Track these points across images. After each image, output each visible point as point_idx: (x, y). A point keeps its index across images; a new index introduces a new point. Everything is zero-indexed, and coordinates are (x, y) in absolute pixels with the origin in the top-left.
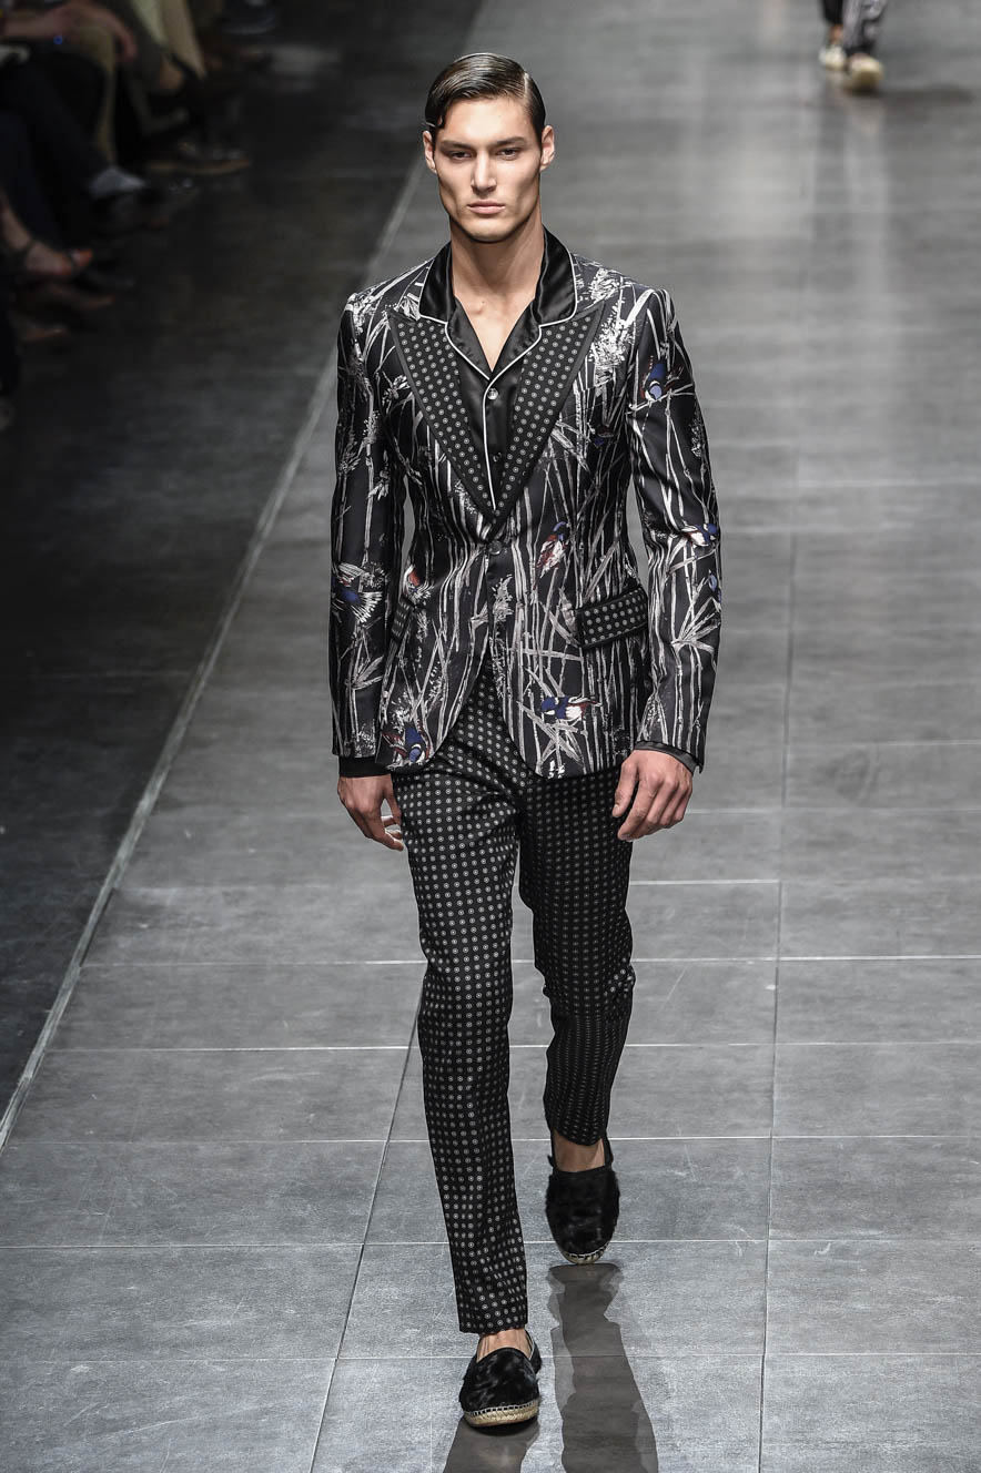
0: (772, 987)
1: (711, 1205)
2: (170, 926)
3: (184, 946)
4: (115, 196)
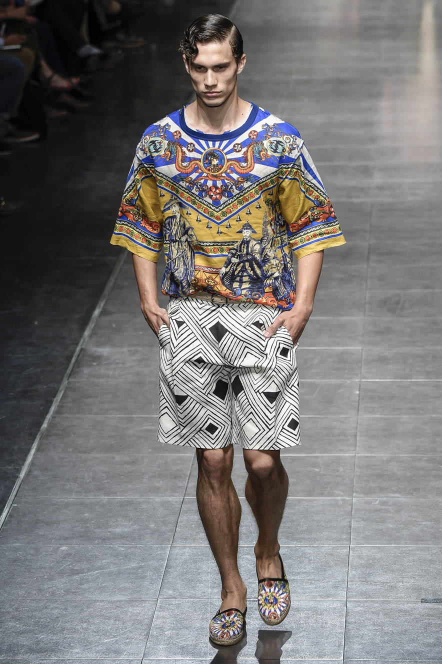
0: (357, 392)
1: (329, 483)
2: (106, 364)
3: (111, 372)
4: (89, 56)
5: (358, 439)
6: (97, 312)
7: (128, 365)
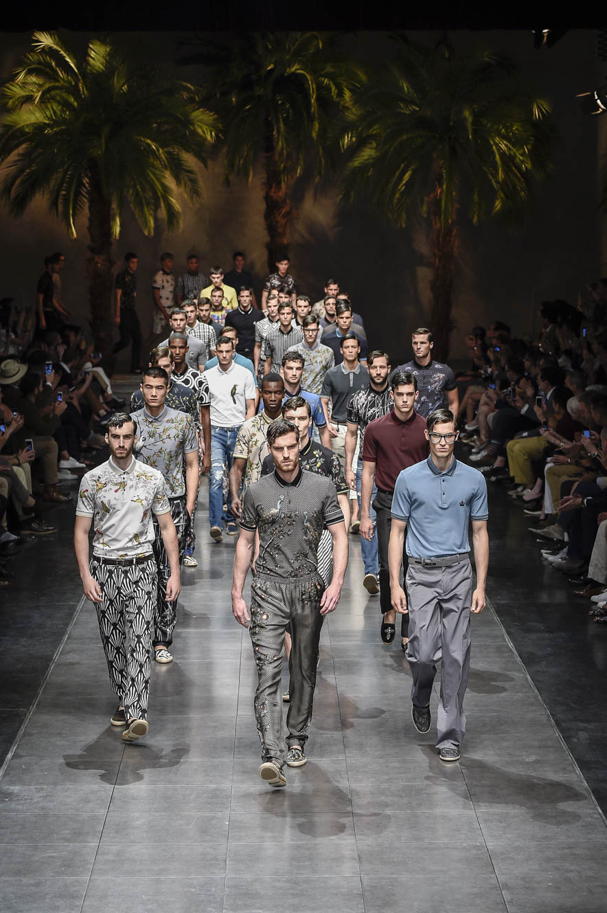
0: (228, 823)
1: (203, 901)
2: (16, 800)
3: (20, 807)
4: (8, 542)
5: (227, 863)
6: (9, 756)
7: (35, 800)
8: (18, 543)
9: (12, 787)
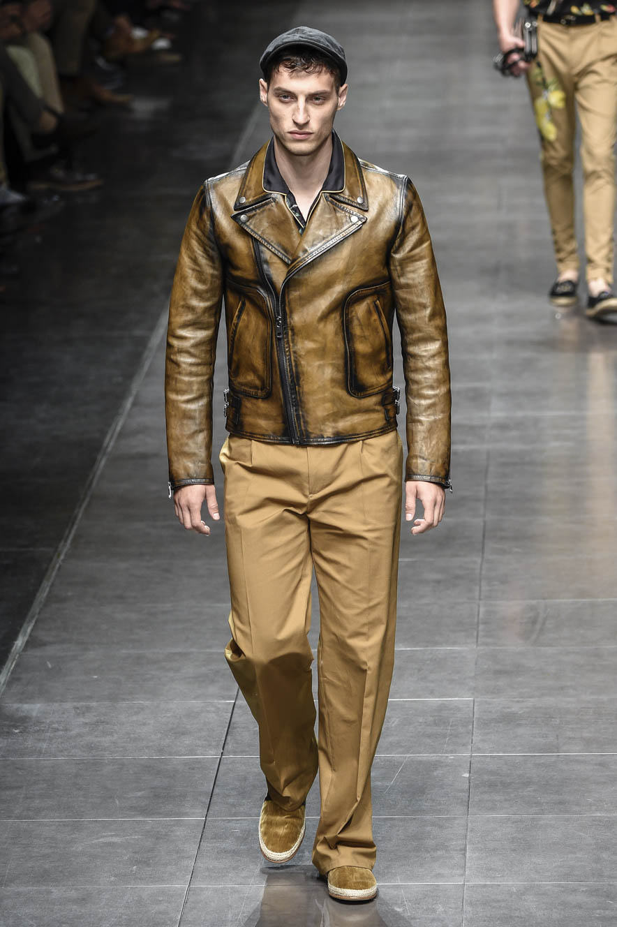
0: (467, 775)
2: (35, 731)
3: (45, 746)
5: (468, 855)
6: (20, 642)
7: (74, 733)
8: (28, 208)
9: (26, 707)
